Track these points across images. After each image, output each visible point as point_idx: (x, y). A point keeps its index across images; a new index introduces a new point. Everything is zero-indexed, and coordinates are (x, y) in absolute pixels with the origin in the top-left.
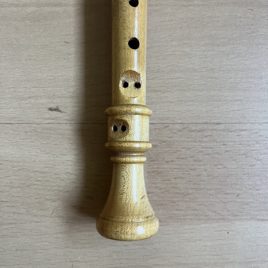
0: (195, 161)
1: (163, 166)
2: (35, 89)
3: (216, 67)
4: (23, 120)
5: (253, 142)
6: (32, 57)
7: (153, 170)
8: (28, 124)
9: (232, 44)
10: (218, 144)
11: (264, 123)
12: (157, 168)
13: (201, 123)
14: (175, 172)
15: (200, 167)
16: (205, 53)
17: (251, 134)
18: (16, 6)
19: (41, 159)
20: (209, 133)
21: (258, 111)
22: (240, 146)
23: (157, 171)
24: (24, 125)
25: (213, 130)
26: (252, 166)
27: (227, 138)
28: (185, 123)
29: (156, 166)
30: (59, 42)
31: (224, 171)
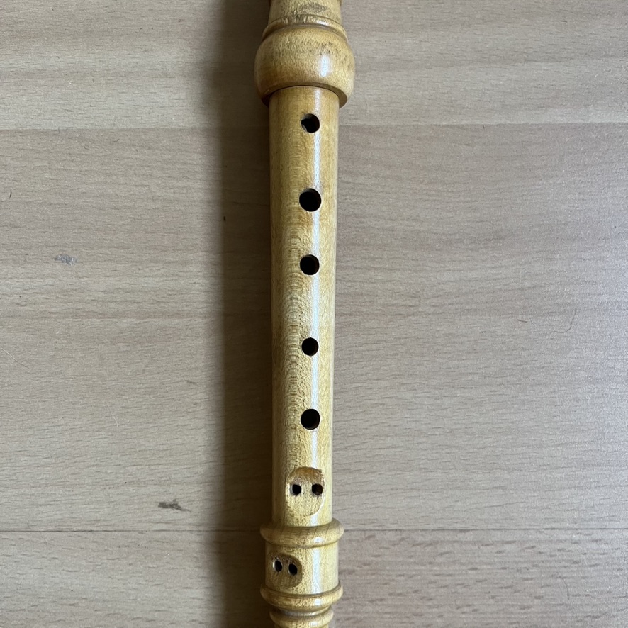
0: (421, 599)
1: (364, 608)
2: (135, 467)
3: (458, 426)
4: (114, 525)
5: (525, 565)
6: (129, 410)
7: (347, 616)
8: (122, 533)
9: (488, 385)
10: (464, 568)
11: (546, 529)
12: (354, 612)
13: (433, 530)
14: (386, 620)
15: (430, 610)
16: (438, 402)
17: (523, 550)
18: (100, 316)
19: (147, 597)
20: (447, 548)
21: (535, 508)
22: (502, 571)
23: (354, 617)
24: (116, 533)
25: (455, 542)
26: (524, 609)
27: (479, 557)
28: (404, 531)
29: (352, 609)
30: (178, 382)
31: (475, 618)
